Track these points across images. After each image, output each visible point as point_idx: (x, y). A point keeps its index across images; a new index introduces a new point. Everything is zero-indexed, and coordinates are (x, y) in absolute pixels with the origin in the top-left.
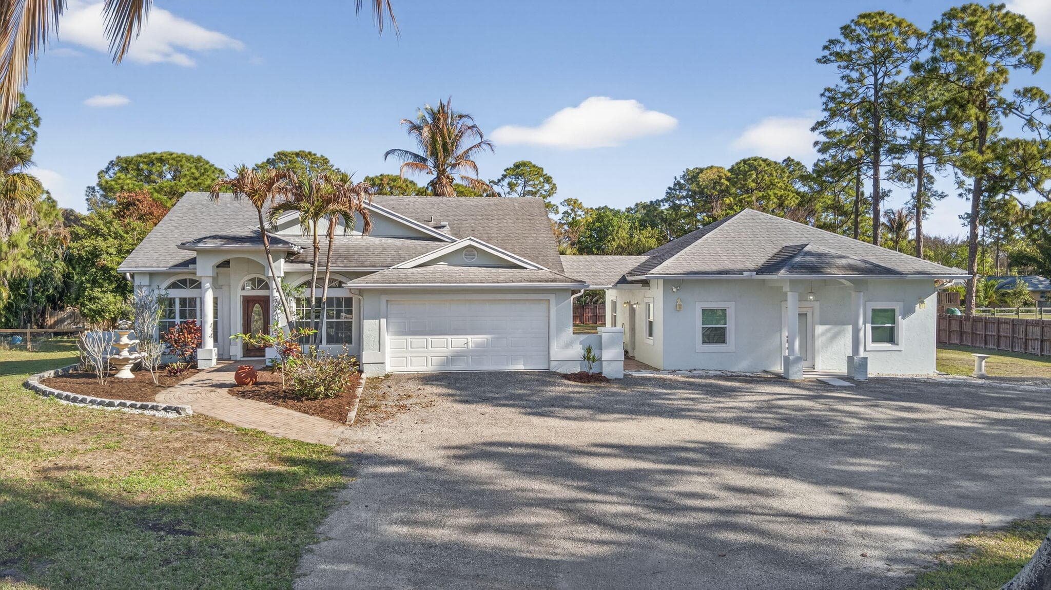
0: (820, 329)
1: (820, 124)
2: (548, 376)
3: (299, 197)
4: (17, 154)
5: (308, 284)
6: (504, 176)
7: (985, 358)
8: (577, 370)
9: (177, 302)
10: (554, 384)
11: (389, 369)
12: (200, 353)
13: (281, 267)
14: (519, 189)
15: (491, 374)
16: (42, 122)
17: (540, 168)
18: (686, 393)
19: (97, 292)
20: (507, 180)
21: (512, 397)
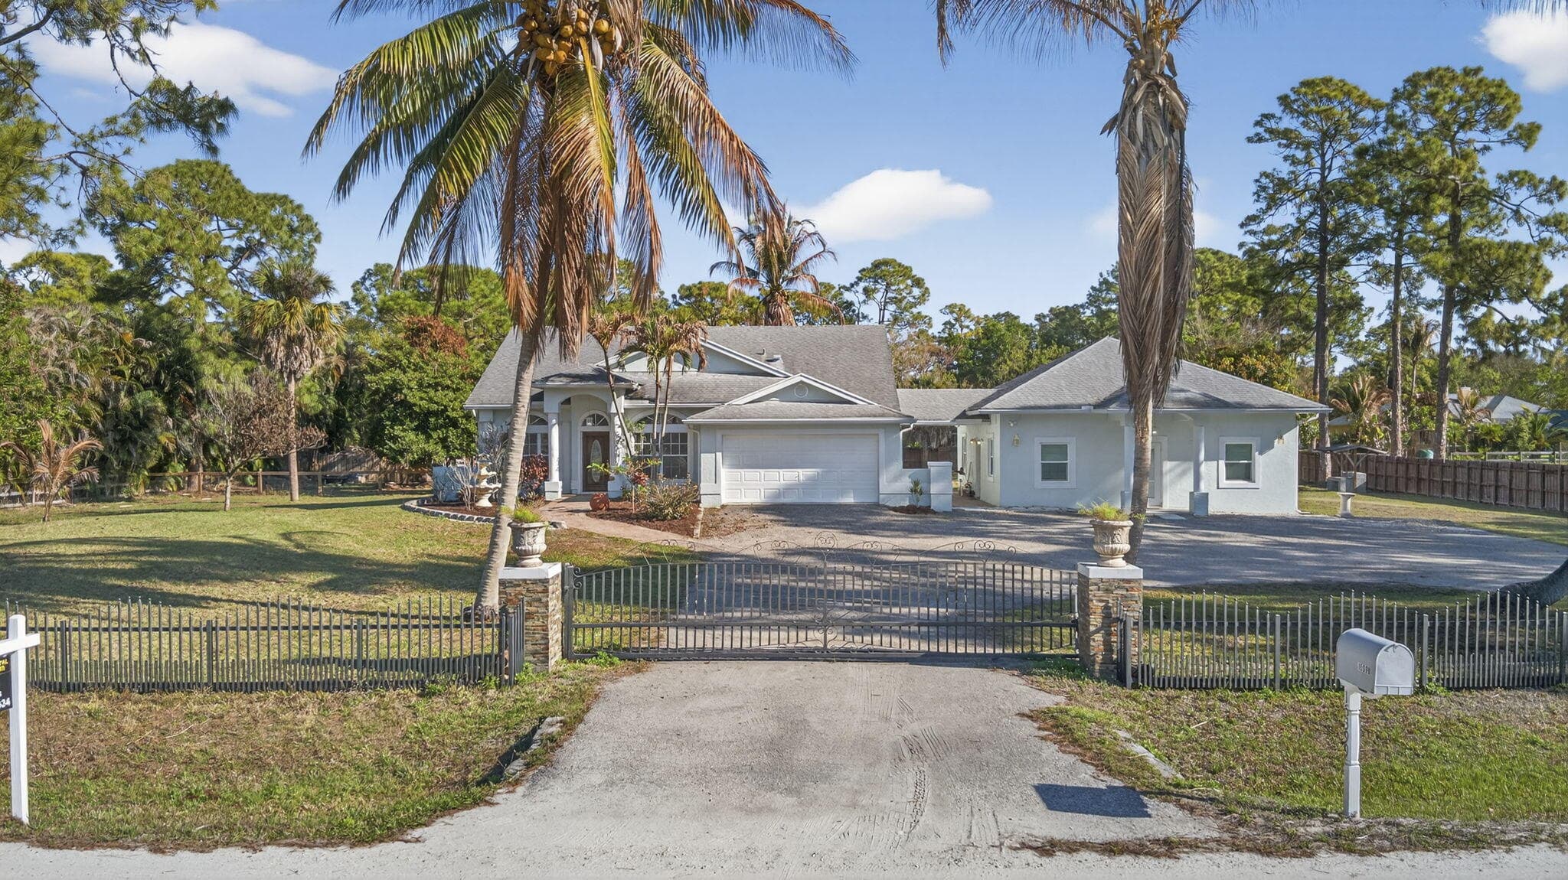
0: (1167, 465)
1: (1252, 219)
2: (876, 507)
3: (643, 339)
4: (322, 282)
5: (648, 420)
6: (860, 279)
7: (1349, 496)
8: (906, 503)
9: (539, 437)
10: (879, 514)
11: (724, 501)
12: (547, 486)
13: (622, 403)
14: (879, 296)
15: (819, 505)
16: (324, 238)
17: (907, 268)
18: (1006, 523)
19: (398, 430)
20: (862, 285)
21: (838, 522)
